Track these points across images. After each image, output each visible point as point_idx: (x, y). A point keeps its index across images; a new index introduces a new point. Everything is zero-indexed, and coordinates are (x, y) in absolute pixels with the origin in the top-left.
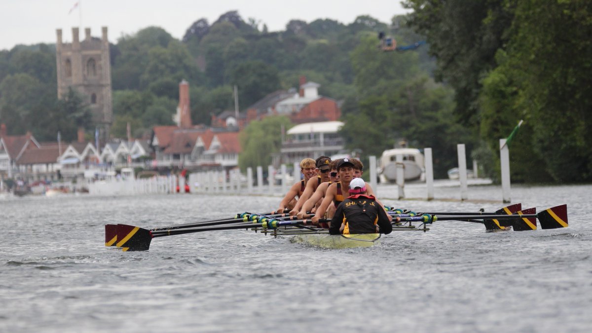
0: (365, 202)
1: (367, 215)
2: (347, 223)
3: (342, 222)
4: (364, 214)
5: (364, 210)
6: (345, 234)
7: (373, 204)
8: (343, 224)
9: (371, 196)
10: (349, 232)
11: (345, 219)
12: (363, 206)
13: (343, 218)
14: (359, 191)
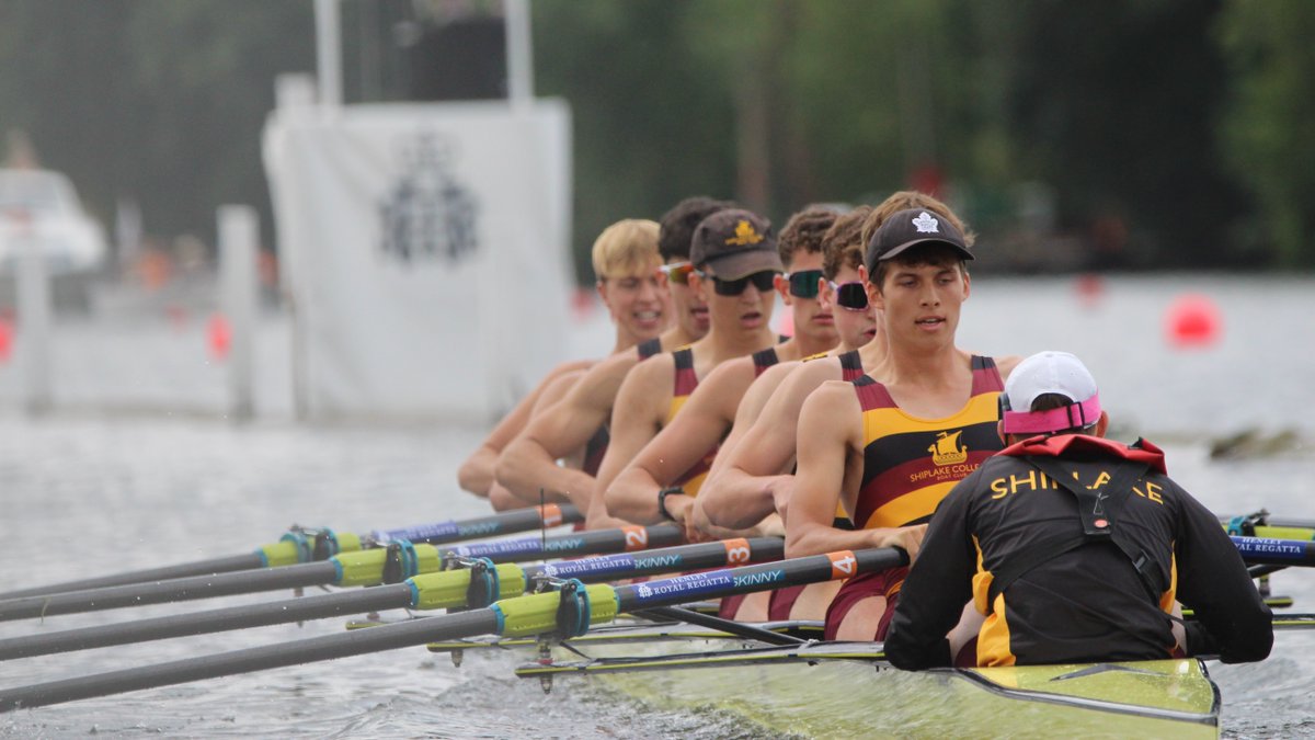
0: (1103, 478)
1: (1116, 551)
2: (1000, 602)
3: (969, 595)
4: (1101, 543)
5: (1101, 524)
6: (985, 665)
7: (1151, 492)
8: (970, 610)
9: (1141, 444)
10: (1013, 650)
11: (981, 579)
12: (1090, 499)
13: (976, 572)
14: (1059, 418)
